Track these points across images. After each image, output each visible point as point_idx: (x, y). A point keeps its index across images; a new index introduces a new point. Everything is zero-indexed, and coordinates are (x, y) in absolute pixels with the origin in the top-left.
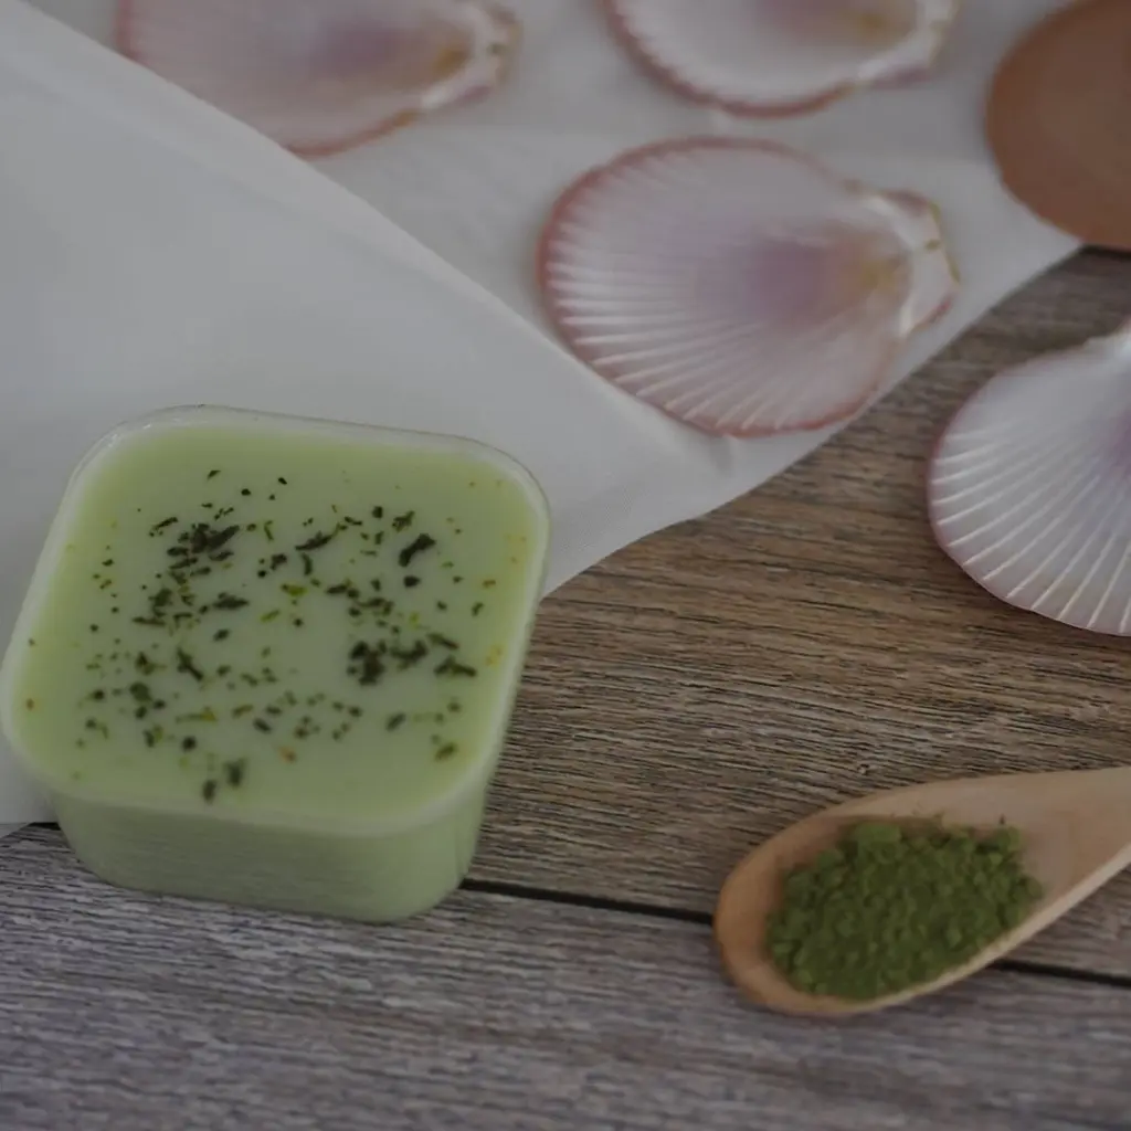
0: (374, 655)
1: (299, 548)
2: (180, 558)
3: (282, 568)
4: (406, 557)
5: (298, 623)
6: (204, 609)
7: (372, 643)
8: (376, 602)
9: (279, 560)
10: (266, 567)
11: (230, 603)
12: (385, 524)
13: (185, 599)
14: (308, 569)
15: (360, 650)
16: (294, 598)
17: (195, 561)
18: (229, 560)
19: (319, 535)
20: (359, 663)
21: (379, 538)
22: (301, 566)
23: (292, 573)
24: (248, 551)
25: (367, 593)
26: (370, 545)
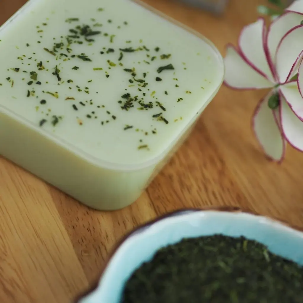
0: (132, 100)
1: (120, 49)
2: (73, 34)
3: (111, 54)
4: (160, 70)
5: (108, 76)
6: (73, 56)
7: (132, 96)
8: (141, 81)
9: (111, 50)
10: (105, 51)
11: (84, 58)
12: (158, 55)
13: (68, 49)
14: (120, 59)
15: (127, 96)
16: (110, 67)
17: (78, 37)
18: (92, 43)
19: (130, 48)
20: (124, 101)
21: (153, 59)
22: (119, 56)
23: (114, 57)
24: (100, 43)
25: (139, 76)
26: (149, 60)
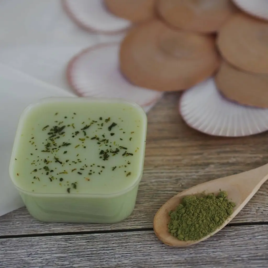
0: (106, 153)
1: (82, 129)
2: (51, 135)
3: (78, 135)
4: (110, 128)
5: (85, 147)
6: (60, 147)
7: (105, 151)
8: (104, 140)
9: (77, 133)
10: (74, 135)
11: (66, 144)
12: (103, 121)
13: (54, 145)
14: (85, 134)
15: (102, 152)
16: (82, 141)
17: (55, 135)
18: (64, 134)
19: (86, 126)
20: (102, 155)
21: (102, 125)
22: (83, 133)
23: (81, 135)
24: (69, 132)
25: (101, 138)
26: (100, 127)
